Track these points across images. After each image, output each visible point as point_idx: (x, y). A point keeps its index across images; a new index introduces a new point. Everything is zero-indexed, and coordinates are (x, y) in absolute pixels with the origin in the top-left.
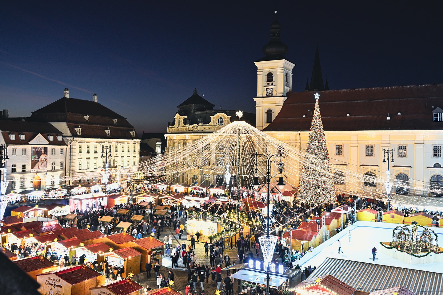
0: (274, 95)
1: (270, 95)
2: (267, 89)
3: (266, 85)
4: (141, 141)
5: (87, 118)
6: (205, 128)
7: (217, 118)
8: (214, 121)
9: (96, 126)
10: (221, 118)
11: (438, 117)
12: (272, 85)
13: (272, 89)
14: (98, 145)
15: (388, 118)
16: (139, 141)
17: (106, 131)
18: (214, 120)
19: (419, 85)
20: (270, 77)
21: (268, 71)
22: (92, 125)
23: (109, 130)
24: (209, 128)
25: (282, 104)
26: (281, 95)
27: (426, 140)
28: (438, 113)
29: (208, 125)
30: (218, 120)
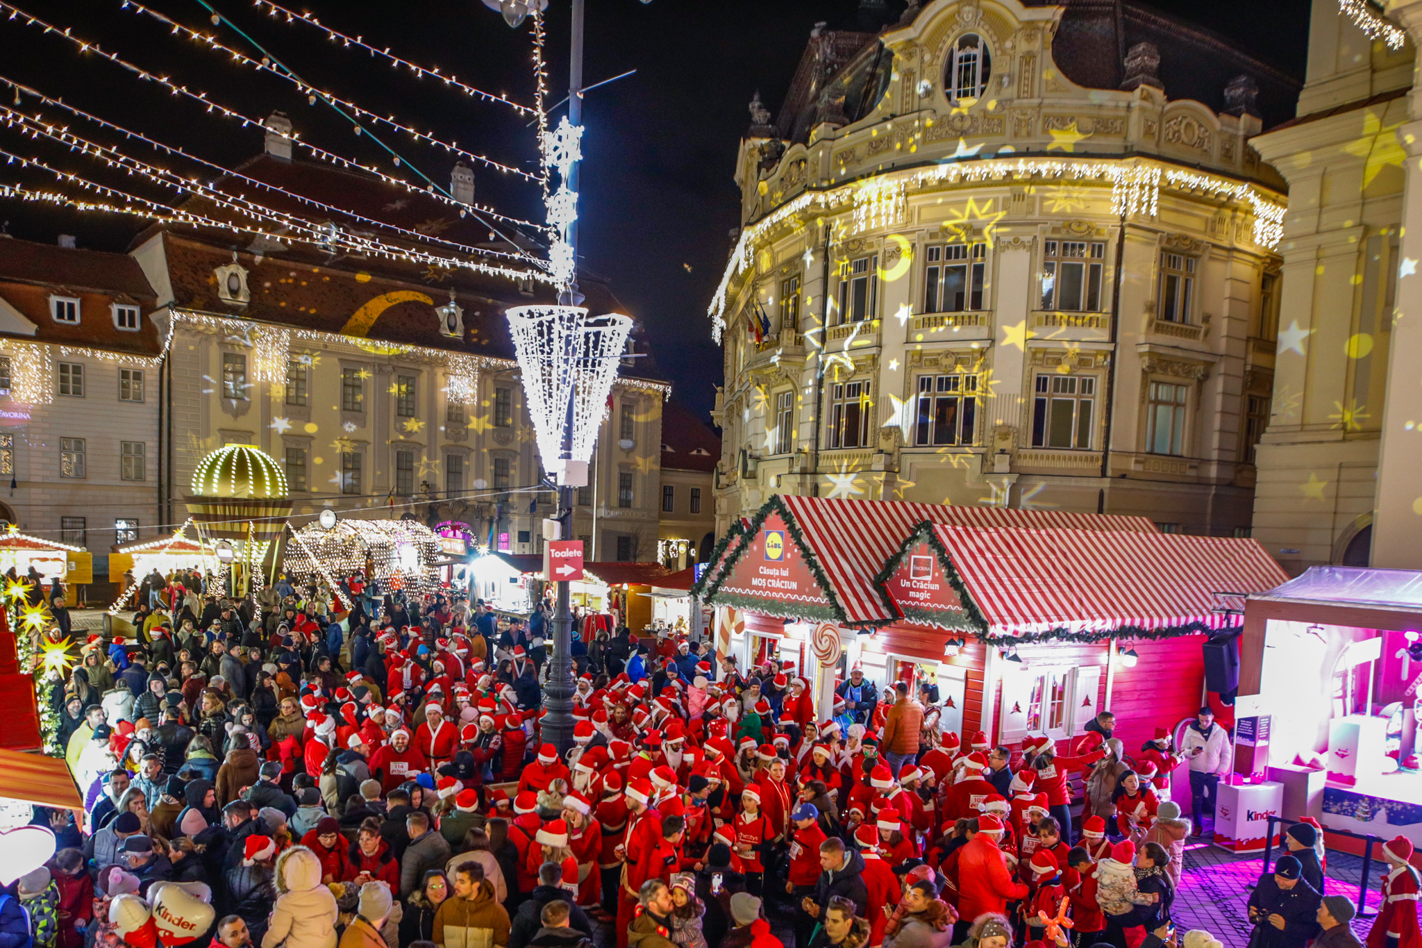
7: (932, 43)
8: (907, 76)
10: (968, 40)
18: (913, 65)
22: (351, 274)
23: (457, 311)
29: (870, 118)
30: (943, 56)
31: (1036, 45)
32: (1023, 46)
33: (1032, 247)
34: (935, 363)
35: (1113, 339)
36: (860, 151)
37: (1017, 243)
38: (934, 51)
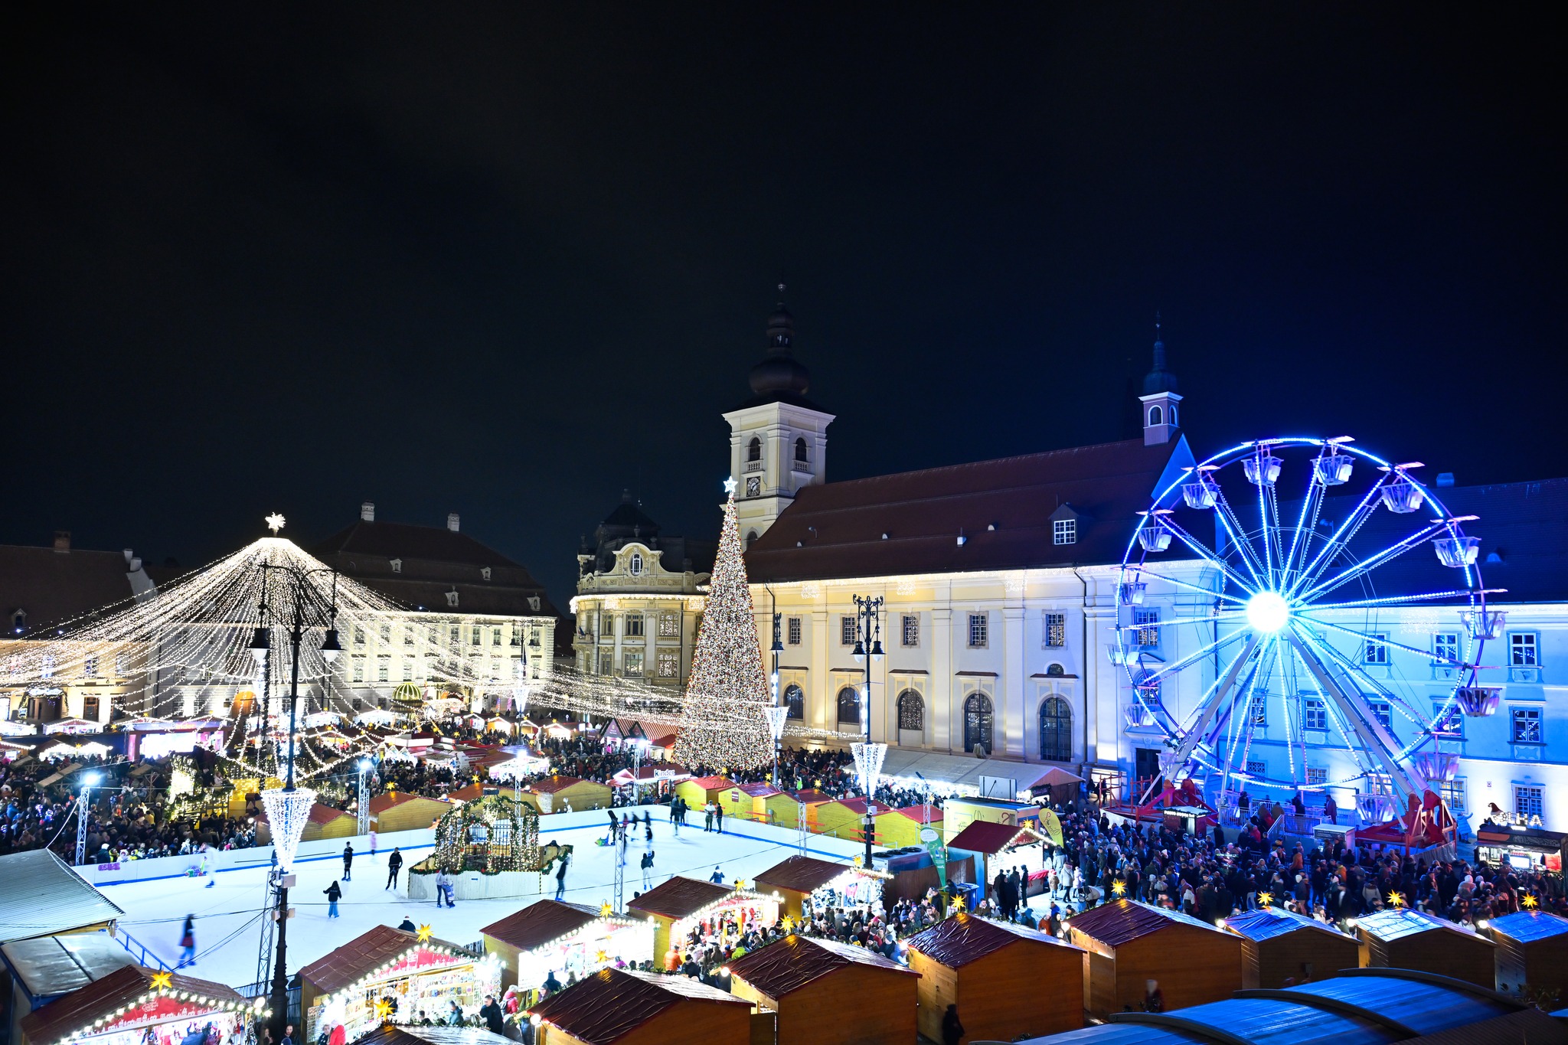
0: (762, 493)
1: (753, 495)
2: (749, 479)
3: (747, 469)
4: (556, 621)
5: (396, 564)
6: (604, 582)
7: (627, 555)
8: (620, 563)
9: (421, 582)
10: (637, 556)
11: (1065, 532)
12: (756, 468)
13: (758, 478)
14: (417, 626)
15: (960, 541)
16: (553, 620)
17: (447, 594)
18: (622, 560)
19: (1076, 447)
20: (755, 449)
21: (749, 434)
22: (408, 582)
23: (456, 594)
24: (612, 582)
25: (775, 517)
26: (774, 493)
27: (1029, 599)
28: (1065, 521)
29: (610, 573)
30: (629, 561)
31: (655, 560)
32: (651, 560)
33: (656, 618)
34: (630, 651)
35: (681, 645)
36: (608, 582)
37: (651, 616)
38: (627, 558)
